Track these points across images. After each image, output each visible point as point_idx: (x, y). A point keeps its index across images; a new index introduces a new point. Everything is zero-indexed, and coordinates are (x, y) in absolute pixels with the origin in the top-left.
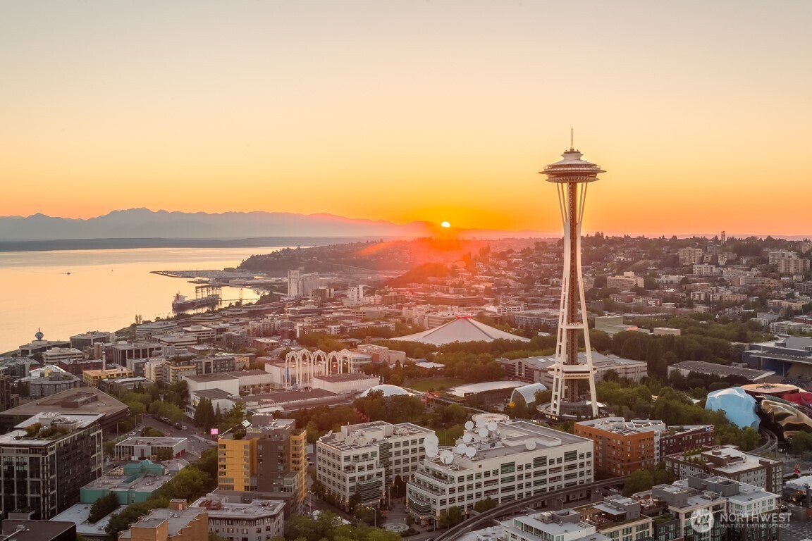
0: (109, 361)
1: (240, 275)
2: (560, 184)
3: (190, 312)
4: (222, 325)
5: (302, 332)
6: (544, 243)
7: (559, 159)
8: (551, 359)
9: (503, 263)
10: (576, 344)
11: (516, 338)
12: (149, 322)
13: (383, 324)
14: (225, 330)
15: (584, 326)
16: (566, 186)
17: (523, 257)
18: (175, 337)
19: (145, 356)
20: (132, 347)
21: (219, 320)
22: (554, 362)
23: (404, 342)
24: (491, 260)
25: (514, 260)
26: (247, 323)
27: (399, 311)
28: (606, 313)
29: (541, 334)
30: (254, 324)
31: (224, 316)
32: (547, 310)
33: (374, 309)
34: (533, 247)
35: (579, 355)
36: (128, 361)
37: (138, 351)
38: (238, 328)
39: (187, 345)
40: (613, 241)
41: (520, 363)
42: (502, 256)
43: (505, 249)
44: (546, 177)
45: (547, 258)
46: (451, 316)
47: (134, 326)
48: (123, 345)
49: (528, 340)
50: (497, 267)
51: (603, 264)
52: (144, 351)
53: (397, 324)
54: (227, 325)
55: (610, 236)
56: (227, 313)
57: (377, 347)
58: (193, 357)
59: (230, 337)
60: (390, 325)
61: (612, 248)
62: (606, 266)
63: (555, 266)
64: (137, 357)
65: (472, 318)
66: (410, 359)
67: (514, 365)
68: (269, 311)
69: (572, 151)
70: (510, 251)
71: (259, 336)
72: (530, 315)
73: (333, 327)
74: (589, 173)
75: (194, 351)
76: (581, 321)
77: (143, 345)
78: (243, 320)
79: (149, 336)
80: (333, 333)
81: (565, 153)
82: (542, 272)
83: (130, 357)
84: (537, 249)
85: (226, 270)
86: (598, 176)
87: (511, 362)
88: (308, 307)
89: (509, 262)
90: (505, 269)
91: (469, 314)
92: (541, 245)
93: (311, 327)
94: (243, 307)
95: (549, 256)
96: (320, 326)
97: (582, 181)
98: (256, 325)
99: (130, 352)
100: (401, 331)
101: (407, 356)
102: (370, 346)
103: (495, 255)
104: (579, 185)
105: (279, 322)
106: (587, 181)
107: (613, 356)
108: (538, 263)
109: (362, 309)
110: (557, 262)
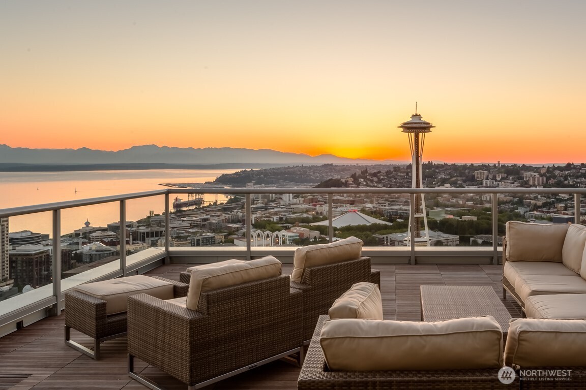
0: (134, 239)
1: (215, 186)
2: (410, 134)
3: (185, 209)
4: (205, 217)
5: (256, 221)
6: (399, 167)
7: (409, 119)
8: (405, 235)
9: (375, 179)
10: (420, 225)
11: (384, 223)
12: (158, 215)
13: (305, 215)
14: (207, 219)
15: (424, 215)
16: (413, 134)
17: (387, 176)
18: (176, 224)
19: (157, 236)
20: (149, 230)
21: (203, 213)
22: (407, 236)
23: (319, 226)
24: (368, 177)
25: (382, 177)
26: (221, 215)
27: (315, 207)
28: (435, 208)
29: (398, 220)
30: (225, 216)
31: (206, 211)
32: (401, 206)
33: (299, 206)
34: (392, 170)
35: (421, 232)
36: (147, 239)
37: (152, 233)
38: (216, 218)
39: (184, 228)
40: (438, 166)
41: (387, 237)
42: (375, 175)
43: (376, 171)
44: (402, 129)
45: (401, 176)
46: (346, 210)
47: (149, 217)
48: (143, 229)
49: (391, 224)
50: (372, 181)
51: (433, 180)
52: (157, 233)
53: (313, 215)
54: (209, 216)
55: (436, 164)
56: (208, 209)
57: (302, 229)
58: (188, 236)
59: (210, 224)
60: (309, 216)
61: (437, 171)
62: (434, 181)
63: (405, 181)
64: (152, 236)
65: (358, 211)
66: (322, 236)
67: (383, 238)
68: (235, 208)
69: (416, 115)
70: (379, 172)
71: (229, 223)
72: (392, 209)
73: (275, 217)
74: (426, 127)
75: (189, 232)
76: (423, 213)
77: (156, 229)
78: (218, 213)
79: (159, 223)
80: (275, 221)
81: (412, 116)
82: (398, 184)
83: (148, 236)
84: (395, 171)
85: (206, 183)
86: (431, 129)
87: (382, 237)
88: (259, 205)
89: (379, 179)
90: (376, 183)
91: (356, 209)
92: (397, 169)
93: (261, 217)
94: (218, 205)
95: (402, 175)
96: (267, 217)
97: (422, 132)
98: (227, 216)
99: (148, 233)
100: (316, 219)
101: (320, 234)
102: (298, 228)
103: (371, 174)
104: (420, 134)
105: (241, 214)
106: (425, 132)
107: (440, 232)
108: (396, 179)
109: (292, 206)
110: (406, 178)
